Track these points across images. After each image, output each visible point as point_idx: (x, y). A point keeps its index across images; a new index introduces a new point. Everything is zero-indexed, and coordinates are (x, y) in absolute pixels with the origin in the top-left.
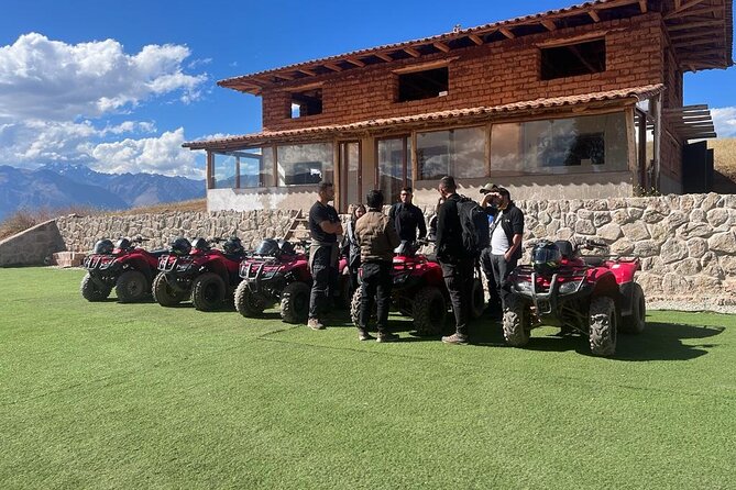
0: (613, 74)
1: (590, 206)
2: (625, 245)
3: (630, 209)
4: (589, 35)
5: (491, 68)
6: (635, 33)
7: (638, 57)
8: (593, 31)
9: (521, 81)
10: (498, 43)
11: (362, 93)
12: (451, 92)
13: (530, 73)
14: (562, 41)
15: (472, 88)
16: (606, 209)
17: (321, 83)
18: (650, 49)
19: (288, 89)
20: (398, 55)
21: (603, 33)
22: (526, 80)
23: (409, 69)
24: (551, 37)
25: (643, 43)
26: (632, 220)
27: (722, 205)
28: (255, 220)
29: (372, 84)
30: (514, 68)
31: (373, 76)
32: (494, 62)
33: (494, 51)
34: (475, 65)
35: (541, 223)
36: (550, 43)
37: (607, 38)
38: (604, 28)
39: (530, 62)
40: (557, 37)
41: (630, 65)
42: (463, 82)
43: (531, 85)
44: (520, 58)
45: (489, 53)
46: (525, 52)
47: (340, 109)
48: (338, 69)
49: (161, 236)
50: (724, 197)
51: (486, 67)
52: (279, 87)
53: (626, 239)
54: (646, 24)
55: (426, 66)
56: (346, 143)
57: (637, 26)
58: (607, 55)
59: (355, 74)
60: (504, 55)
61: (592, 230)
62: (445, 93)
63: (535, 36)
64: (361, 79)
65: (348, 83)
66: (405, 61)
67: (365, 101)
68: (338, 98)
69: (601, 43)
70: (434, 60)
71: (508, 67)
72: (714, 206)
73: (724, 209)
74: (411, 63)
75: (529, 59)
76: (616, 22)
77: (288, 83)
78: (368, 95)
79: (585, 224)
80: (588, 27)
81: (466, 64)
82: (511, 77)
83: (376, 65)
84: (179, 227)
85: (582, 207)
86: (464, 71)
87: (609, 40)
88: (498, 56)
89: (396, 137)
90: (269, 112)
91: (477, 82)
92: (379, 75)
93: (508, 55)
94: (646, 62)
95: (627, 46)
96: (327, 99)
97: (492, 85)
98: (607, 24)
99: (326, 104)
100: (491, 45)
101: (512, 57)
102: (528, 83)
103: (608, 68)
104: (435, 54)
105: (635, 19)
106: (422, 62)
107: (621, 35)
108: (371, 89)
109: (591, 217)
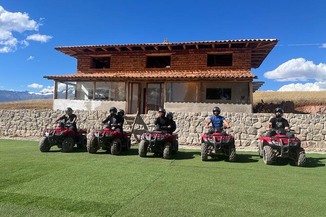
0: (235, 67)
1: (251, 116)
2: (263, 130)
3: (265, 117)
4: (227, 52)
5: (189, 59)
6: (243, 54)
7: (244, 62)
8: (228, 51)
9: (200, 66)
10: (192, 50)
11: (131, 62)
12: (172, 67)
13: (204, 63)
14: (217, 52)
15: (180, 66)
16: (256, 117)
17: (110, 55)
18: (248, 60)
19: (92, 55)
20: (150, 48)
21: (232, 52)
22: (202, 66)
23: (153, 55)
24: (212, 50)
25: (245, 57)
26: (265, 121)
27: (295, 117)
28: (97, 115)
29: (136, 59)
30: (198, 60)
31: (137, 55)
32: (190, 57)
33: (190, 52)
34: (182, 57)
35: (232, 121)
36: (212, 53)
37: (233, 54)
38: (232, 50)
39: (204, 59)
40: (215, 51)
41: (241, 65)
42: (177, 63)
43: (204, 68)
44: (201, 57)
45: (188, 53)
46: (203, 55)
47: (119, 67)
48: (120, 50)
49: (36, 121)
50: (295, 115)
51: (187, 58)
52: (88, 54)
53: (263, 128)
54: (247, 51)
55: (161, 54)
56: (132, 83)
57: (243, 52)
58: (233, 60)
59: (128, 53)
60: (194, 55)
61: (251, 125)
62: (169, 67)
63: (207, 49)
64: (130, 56)
65: (124, 57)
66: (152, 51)
67: (132, 65)
68: (119, 62)
69: (231, 55)
70: (165, 52)
71: (196, 60)
72: (292, 118)
73: (295, 119)
74: (154, 52)
75: (204, 58)
76: (236, 49)
77: (92, 53)
78: (134, 63)
79: (249, 122)
80: (227, 49)
81: (179, 56)
82: (197, 63)
83: (138, 51)
84: (49, 116)
85: (248, 116)
86: (177, 59)
87: (234, 55)
88: (192, 55)
89: (158, 83)
90: (81, 65)
91: (183, 64)
92: (139, 55)
93: (196, 55)
94: (247, 65)
95: (240, 58)
96: (113, 62)
97: (189, 66)
98: (233, 49)
99: (112, 65)
100: (189, 50)
101: (198, 56)
102: (204, 67)
103: (233, 65)
104: (166, 50)
105: (243, 49)
106: (159, 53)
107: (238, 54)
108: (135, 61)
109: (251, 120)
